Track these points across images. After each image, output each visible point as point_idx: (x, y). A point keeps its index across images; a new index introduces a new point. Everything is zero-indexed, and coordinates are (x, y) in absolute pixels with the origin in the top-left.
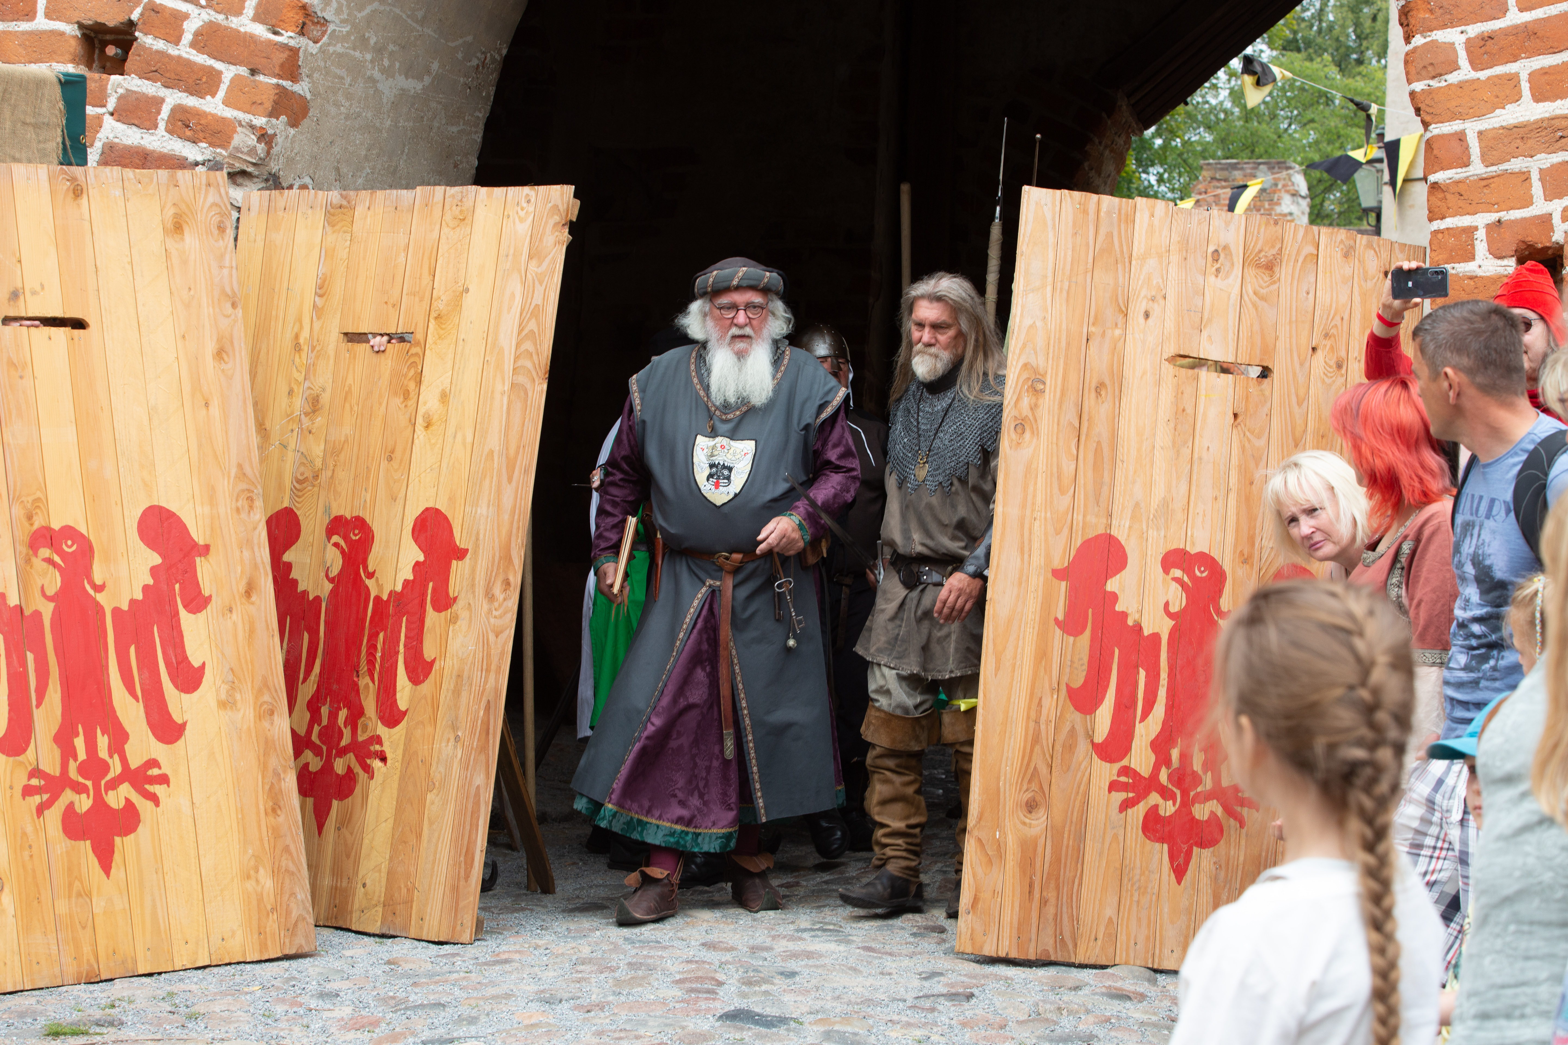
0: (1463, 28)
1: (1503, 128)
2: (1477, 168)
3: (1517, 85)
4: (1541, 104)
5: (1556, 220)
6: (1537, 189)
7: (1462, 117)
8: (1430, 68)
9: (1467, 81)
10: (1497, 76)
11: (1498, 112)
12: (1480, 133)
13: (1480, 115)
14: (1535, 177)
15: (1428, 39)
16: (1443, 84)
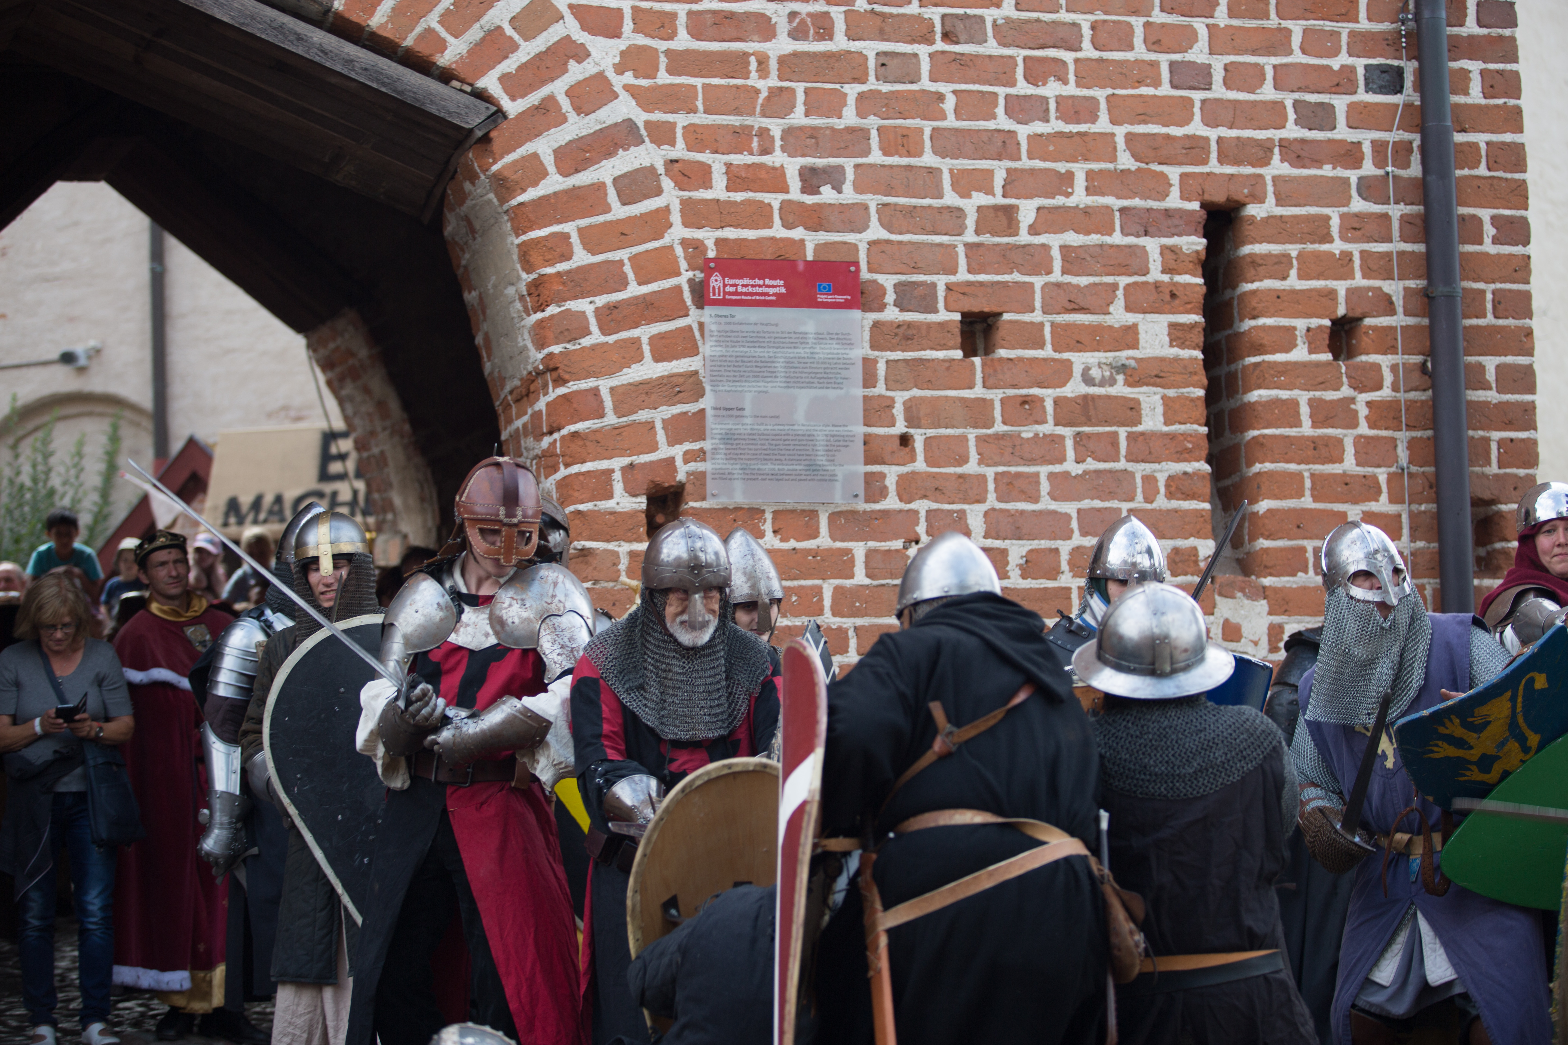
0: (592, 299)
1: (630, 384)
2: (611, 419)
3: (640, 348)
4: (660, 364)
5: (679, 462)
6: (661, 436)
7: (597, 375)
8: (566, 333)
9: (597, 344)
10: (623, 340)
11: (625, 370)
12: (612, 389)
13: (611, 373)
14: (659, 426)
15: (563, 308)
16: (578, 347)
